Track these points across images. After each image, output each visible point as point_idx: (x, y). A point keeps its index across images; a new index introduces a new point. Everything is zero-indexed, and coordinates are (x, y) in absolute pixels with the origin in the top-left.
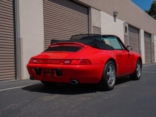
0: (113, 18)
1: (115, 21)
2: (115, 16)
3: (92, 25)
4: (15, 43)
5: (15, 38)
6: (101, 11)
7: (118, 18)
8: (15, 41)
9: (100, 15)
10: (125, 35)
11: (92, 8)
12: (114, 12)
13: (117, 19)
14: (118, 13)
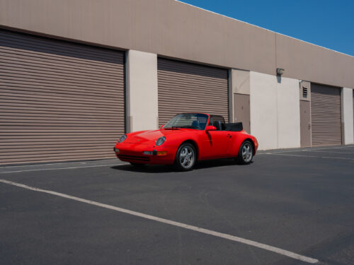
0: (275, 78)
1: (279, 81)
2: (279, 75)
3: (233, 92)
4: (125, 122)
5: (125, 116)
6: (251, 72)
7: (285, 76)
8: (125, 119)
9: (249, 77)
10: (301, 100)
11: (233, 70)
12: (277, 69)
13: (282, 78)
14: (283, 70)
